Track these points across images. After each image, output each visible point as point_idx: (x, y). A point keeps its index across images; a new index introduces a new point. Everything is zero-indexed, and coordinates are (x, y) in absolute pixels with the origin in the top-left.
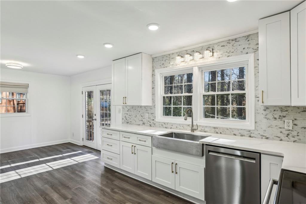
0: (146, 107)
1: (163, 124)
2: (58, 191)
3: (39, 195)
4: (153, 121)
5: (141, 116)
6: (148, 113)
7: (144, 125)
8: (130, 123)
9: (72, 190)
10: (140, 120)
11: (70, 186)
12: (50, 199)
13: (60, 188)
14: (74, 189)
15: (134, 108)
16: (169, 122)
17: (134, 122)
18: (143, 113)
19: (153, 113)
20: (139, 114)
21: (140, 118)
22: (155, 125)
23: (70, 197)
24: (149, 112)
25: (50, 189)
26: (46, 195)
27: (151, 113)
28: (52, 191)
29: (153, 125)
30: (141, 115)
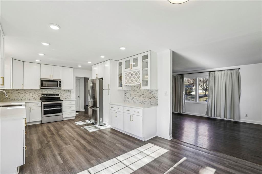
2: (81, 144)
9: (72, 144)
11: (73, 147)
13: (80, 146)
14: (71, 145)
23: (75, 141)
25: (86, 146)
28: (85, 145)
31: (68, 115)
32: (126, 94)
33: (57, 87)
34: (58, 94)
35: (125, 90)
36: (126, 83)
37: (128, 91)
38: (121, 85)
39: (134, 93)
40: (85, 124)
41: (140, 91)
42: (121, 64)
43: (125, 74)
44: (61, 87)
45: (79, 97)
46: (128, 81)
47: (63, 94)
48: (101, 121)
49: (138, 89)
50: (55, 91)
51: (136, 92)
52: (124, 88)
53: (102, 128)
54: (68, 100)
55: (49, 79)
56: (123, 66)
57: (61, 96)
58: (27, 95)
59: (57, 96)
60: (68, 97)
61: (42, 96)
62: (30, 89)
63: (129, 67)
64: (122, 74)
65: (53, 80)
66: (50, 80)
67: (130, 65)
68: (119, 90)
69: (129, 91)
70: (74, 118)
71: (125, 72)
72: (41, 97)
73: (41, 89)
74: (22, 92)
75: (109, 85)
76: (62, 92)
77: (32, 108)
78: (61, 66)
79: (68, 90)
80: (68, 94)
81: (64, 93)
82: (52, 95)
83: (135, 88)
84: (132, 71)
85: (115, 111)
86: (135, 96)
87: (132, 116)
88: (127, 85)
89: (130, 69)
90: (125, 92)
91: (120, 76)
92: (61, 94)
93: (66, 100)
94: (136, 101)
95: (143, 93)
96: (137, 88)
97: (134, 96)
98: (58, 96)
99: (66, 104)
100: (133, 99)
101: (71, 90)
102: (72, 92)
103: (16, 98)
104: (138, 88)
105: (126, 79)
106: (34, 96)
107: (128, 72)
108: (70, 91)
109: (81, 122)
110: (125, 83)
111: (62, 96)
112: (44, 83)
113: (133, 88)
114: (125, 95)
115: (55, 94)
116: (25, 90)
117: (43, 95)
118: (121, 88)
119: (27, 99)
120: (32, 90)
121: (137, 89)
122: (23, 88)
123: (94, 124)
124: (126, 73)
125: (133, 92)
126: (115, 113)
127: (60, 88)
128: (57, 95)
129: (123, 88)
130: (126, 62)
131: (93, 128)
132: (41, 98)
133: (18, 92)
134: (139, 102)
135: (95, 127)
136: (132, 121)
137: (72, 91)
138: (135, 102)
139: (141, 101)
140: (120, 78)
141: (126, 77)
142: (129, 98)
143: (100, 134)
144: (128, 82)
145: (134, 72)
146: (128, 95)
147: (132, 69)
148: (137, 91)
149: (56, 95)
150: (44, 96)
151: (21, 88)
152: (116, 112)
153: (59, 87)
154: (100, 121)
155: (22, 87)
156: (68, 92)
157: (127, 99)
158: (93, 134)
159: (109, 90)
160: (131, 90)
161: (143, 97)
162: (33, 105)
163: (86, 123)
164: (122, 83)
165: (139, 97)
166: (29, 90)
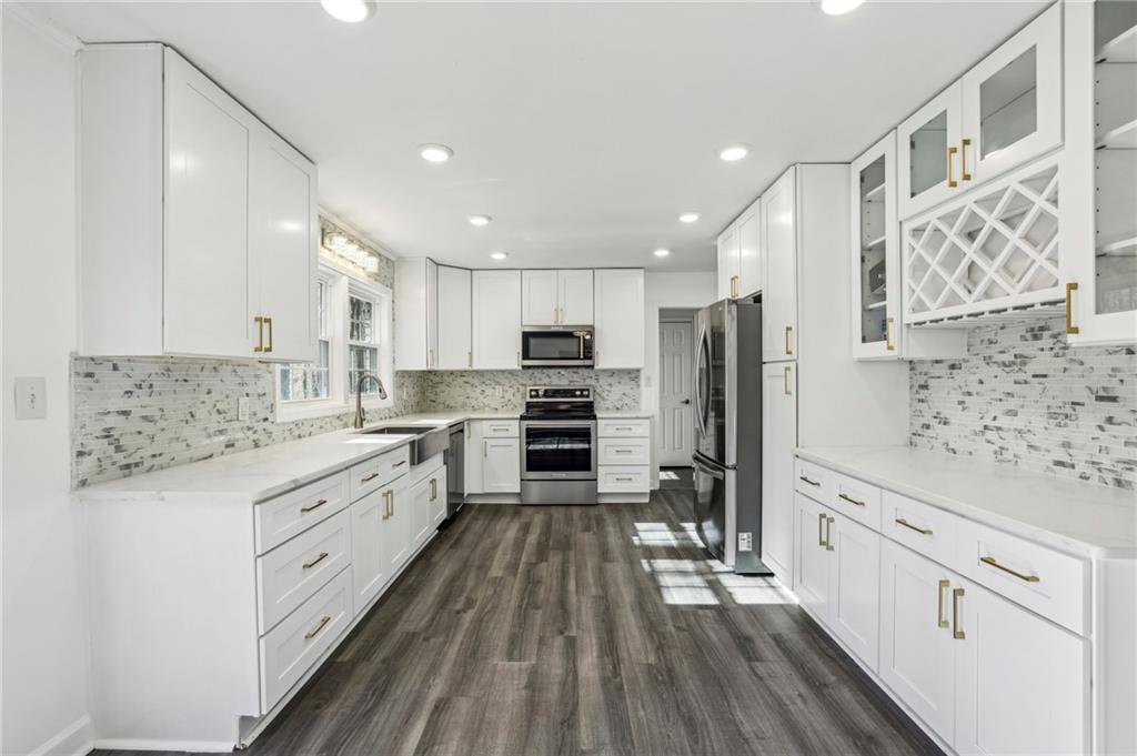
0: (240, 370)
1: (293, 426)
3: (627, 696)
4: (265, 425)
5: (219, 412)
6: (247, 395)
7: (231, 449)
8: (148, 463)
10: (211, 431)
12: (606, 658)
15: (175, 375)
16: (308, 417)
17: (178, 449)
18: (227, 397)
19: (264, 394)
20: (209, 405)
21: (214, 423)
22: (269, 437)
23: (558, 643)
24: (249, 389)
26: (609, 680)
27: (259, 395)
29: (263, 439)
30: (219, 406)
31: (619, 484)
32: (925, 387)
33: (579, 358)
34: (588, 390)
35: (922, 362)
36: (920, 306)
37: (942, 370)
38: (876, 326)
39: (1005, 382)
40: (674, 543)
41: (1061, 363)
42: (872, 176)
43: (907, 238)
44: (590, 358)
45: (687, 402)
46: (936, 286)
47: (608, 388)
48: (744, 547)
49: (1039, 344)
50: (575, 375)
51: (1021, 376)
52: (900, 343)
53: (747, 593)
54: (628, 415)
55: (550, 326)
56: (889, 184)
57: (597, 397)
58: (489, 391)
59: (582, 396)
60: (626, 400)
61: (531, 397)
62: (497, 371)
63: (940, 175)
64: (882, 247)
65: (561, 329)
66: (553, 329)
67: (954, 150)
68: (862, 362)
69: (953, 367)
70: (647, 500)
71: (908, 227)
72: (529, 400)
73: (523, 367)
74: (476, 381)
75: (789, 329)
76: (604, 381)
77: (490, 442)
78: (593, 269)
79: (629, 372)
80: (627, 389)
81: (610, 385)
82: (565, 390)
83: (1012, 342)
84: (968, 202)
85: (825, 511)
86: (1011, 404)
87: (959, 592)
88: (920, 317)
89: (953, 184)
90: (919, 375)
91: (871, 263)
92: (599, 390)
93: (618, 415)
94: (1017, 446)
95: (1100, 380)
96: (1036, 337)
97: (998, 408)
98: (588, 396)
99: (611, 431)
100: (990, 435)
101: (638, 371)
102: (643, 381)
103: (460, 401)
104: (1046, 341)
105: (913, 276)
106: (509, 395)
107: (932, 219)
108: (633, 374)
109: (663, 526)
110: (907, 305)
111: (604, 399)
112: (532, 341)
113: (991, 342)
114: (921, 401)
115: (576, 390)
116: (480, 373)
117: (533, 393)
118: (877, 349)
119: (488, 406)
120: (503, 372)
121: (1029, 348)
122: (471, 365)
123: (712, 557)
124: (917, 232)
125: (987, 372)
126: (824, 521)
127: (587, 362)
128: (582, 391)
129: (890, 348)
130: (913, 145)
131: (698, 580)
132: (528, 403)
133: (464, 379)
134: (1059, 463)
135: (711, 577)
136: (959, 635)
137: (643, 375)
138: (1008, 455)
139: (1080, 458)
140: (875, 278)
141: (920, 257)
142: (952, 420)
143: (712, 635)
144: (935, 299)
145: (989, 202)
146: (943, 396)
147: (967, 177)
148: (1032, 368)
149: (578, 393)
150: (537, 396)
151: (465, 367)
152: (830, 514)
153: (585, 358)
154: (741, 549)
155: (468, 363)
156: (625, 379)
157: (938, 429)
158: (670, 627)
159: (793, 365)
160: (966, 355)
161: (1110, 420)
162: (495, 430)
163: (680, 535)
164: (884, 308)
165: (1053, 416)
166: (493, 372)
